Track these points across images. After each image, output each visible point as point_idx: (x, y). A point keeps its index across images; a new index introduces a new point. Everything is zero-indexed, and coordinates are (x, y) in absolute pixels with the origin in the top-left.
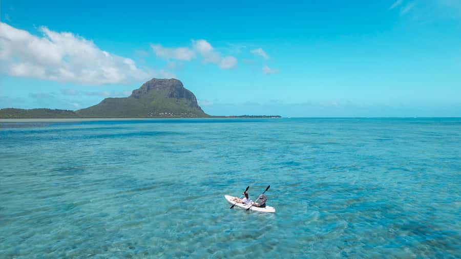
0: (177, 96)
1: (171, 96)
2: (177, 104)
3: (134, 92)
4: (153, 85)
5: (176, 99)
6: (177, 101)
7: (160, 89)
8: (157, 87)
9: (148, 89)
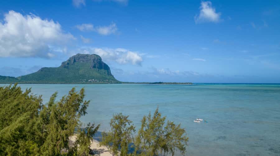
0: (98, 68)
1: (94, 67)
2: (99, 73)
3: (63, 63)
4: (78, 58)
5: (98, 70)
6: (99, 71)
7: (83, 61)
8: (81, 61)
9: (75, 61)
